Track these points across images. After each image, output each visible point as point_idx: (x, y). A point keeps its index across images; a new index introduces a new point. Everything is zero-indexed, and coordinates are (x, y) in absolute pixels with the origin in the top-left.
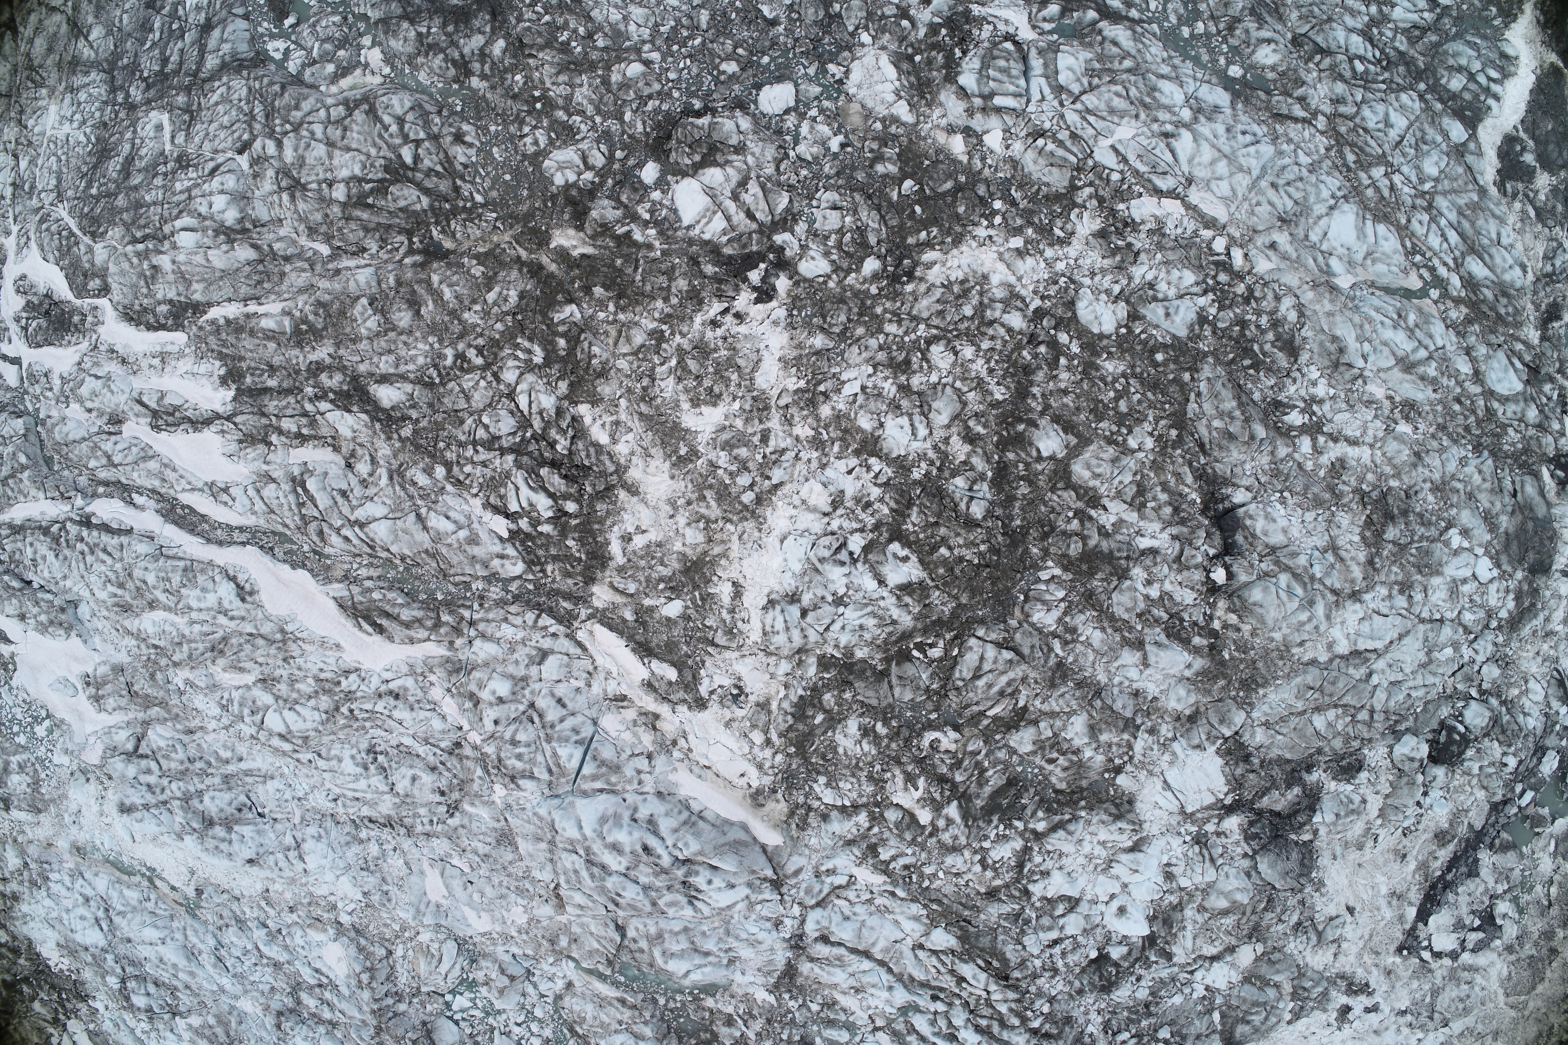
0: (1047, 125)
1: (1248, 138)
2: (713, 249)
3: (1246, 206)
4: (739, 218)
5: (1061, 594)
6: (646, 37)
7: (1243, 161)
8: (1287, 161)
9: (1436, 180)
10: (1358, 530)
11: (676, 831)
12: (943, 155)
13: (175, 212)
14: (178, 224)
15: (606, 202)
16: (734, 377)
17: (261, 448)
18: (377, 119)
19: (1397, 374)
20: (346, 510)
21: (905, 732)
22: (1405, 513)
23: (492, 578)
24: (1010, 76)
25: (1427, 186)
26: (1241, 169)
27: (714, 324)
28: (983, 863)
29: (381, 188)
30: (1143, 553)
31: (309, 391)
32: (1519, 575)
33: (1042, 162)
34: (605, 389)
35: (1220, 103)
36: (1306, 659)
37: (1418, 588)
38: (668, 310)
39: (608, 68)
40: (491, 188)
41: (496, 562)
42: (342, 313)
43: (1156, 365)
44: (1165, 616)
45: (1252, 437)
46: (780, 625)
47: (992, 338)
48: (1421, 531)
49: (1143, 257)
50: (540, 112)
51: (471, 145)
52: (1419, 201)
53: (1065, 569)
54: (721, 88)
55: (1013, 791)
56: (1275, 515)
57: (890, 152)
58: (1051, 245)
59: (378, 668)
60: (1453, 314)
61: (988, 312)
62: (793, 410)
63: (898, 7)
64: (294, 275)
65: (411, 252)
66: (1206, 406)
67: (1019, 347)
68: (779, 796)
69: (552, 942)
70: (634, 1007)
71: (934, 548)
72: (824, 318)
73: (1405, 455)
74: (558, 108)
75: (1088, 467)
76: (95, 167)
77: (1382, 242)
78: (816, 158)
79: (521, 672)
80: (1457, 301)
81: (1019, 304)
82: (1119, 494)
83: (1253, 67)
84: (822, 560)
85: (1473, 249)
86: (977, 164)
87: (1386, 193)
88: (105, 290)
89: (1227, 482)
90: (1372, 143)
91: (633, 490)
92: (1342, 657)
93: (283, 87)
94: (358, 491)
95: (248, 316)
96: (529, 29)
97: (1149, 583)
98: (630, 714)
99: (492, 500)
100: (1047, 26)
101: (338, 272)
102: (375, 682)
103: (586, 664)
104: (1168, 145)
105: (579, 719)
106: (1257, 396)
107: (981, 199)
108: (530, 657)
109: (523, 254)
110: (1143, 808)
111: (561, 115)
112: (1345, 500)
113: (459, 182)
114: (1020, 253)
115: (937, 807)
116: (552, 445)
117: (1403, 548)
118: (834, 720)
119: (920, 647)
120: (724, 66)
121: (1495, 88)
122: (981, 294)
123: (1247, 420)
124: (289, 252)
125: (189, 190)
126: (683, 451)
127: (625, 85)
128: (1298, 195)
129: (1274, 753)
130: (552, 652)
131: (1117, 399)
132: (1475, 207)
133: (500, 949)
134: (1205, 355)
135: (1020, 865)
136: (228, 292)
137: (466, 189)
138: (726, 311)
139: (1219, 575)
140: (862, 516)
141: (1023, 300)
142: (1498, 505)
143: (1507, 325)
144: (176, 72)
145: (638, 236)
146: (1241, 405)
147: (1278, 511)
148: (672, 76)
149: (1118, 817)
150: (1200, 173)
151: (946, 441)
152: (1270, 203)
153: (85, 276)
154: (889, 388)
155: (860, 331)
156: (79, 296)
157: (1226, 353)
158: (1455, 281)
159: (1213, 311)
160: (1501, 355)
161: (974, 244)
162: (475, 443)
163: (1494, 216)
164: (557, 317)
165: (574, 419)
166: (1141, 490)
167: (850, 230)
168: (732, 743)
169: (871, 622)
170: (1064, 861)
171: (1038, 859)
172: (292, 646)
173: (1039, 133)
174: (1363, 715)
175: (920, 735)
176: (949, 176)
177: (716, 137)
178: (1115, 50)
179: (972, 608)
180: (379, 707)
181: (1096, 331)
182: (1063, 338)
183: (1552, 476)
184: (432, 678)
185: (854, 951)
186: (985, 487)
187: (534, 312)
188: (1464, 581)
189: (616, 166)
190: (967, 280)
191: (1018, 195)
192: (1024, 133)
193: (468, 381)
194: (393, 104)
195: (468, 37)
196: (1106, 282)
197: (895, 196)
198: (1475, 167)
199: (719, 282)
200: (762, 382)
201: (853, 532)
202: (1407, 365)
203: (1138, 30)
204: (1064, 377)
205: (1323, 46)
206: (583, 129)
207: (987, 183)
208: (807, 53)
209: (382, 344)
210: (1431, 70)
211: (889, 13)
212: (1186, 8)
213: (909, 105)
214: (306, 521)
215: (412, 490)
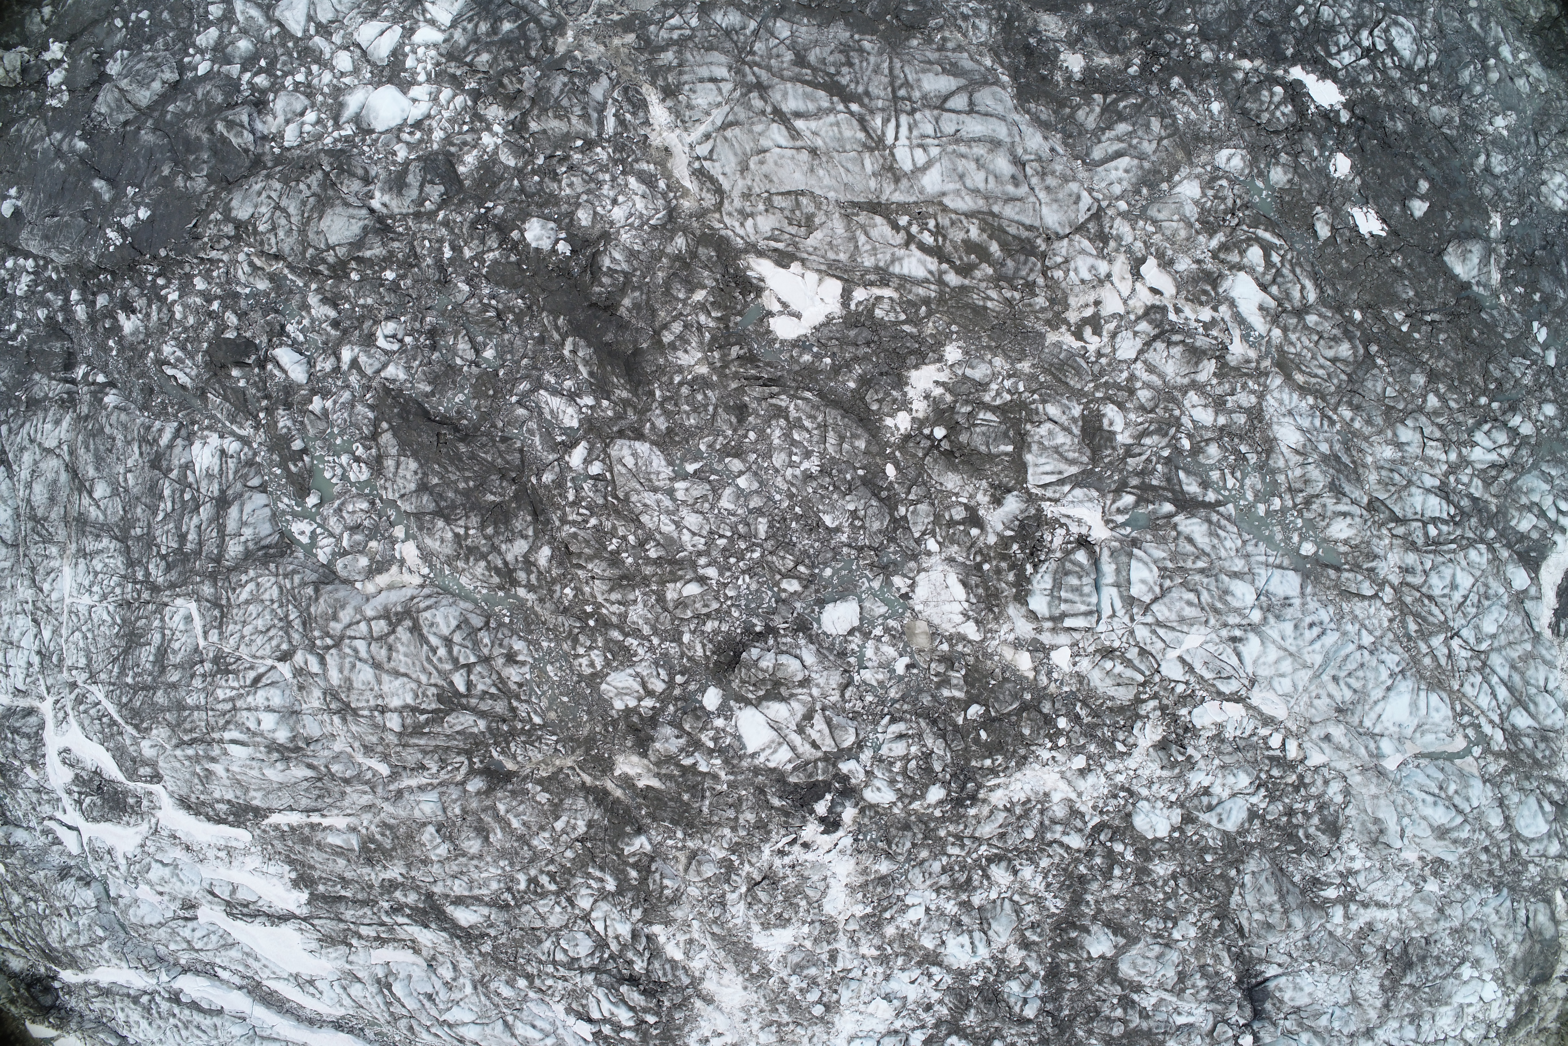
0: (1116, 644)
1: (1316, 631)
2: (778, 777)
3: (1305, 698)
4: (805, 748)
6: (701, 547)
7: (1308, 659)
8: (1349, 647)
9: (1493, 636)
10: (1378, 982)
12: (1009, 670)
13: (221, 722)
14: (227, 735)
15: (668, 731)
16: (803, 903)
17: (343, 949)
18: (423, 640)
19: (1430, 842)
20: (433, 1012)
22: (1423, 960)
24: (1082, 595)
25: (1484, 646)
26: (1305, 666)
27: (781, 853)
29: (437, 717)
30: (1179, 1028)
31: (385, 904)
32: (1521, 989)
33: (1109, 681)
35: (1291, 593)
37: (1427, 1017)
38: (736, 839)
39: (663, 583)
40: (549, 709)
42: (410, 837)
43: (1205, 863)
45: (1289, 926)
47: (1051, 855)
48: (1436, 971)
49: (1201, 764)
50: (594, 631)
51: (523, 663)
52: (1474, 664)
54: (783, 609)
56: (1302, 985)
57: (956, 676)
58: (1112, 758)
60: (1492, 769)
61: (1049, 834)
62: (860, 935)
63: (967, 507)
64: (355, 796)
65: (472, 772)
66: (1248, 899)
67: (1077, 861)
72: (889, 844)
73: (1427, 912)
74: (614, 627)
75: (1133, 966)
76: (126, 652)
77: (1433, 713)
78: (881, 683)
80: (1498, 755)
81: (1079, 823)
82: (1161, 986)
83: (1326, 540)
85: (1520, 701)
86: (1043, 680)
87: (1443, 661)
88: (156, 778)
89: (1261, 961)
90: (1436, 611)
91: (708, 1000)
93: (317, 590)
94: (443, 995)
95: (313, 827)
96: (575, 536)
99: (574, 1006)
100: (1120, 519)
101: (400, 793)
104: (1235, 650)
106: (1297, 878)
107: (1046, 716)
109: (588, 779)
111: (616, 635)
112: (1369, 959)
113: (515, 703)
114: (1083, 772)
116: (630, 964)
117: (1417, 989)
120: (784, 585)
122: (1042, 812)
123: (1286, 912)
124: (348, 774)
125: (232, 699)
126: (755, 969)
127: (682, 603)
128: (1356, 685)
131: (1166, 900)
132: (1527, 657)
134: (1252, 846)
136: (287, 801)
137: (522, 709)
138: (794, 841)
139: (1246, 1040)
140: (923, 1015)
141: (1083, 815)
142: (1511, 936)
143: (1542, 768)
144: (198, 553)
145: (703, 768)
146: (1282, 897)
147: (1306, 980)
148: (730, 593)
150: (1263, 672)
151: (1003, 951)
152: (1330, 696)
153: (134, 760)
154: (951, 908)
155: (924, 854)
156: (130, 778)
157: (1272, 843)
158: (1499, 736)
159: (1264, 806)
160: (1532, 802)
161: (1037, 767)
162: (554, 963)
163: (1544, 662)
164: (627, 849)
165: (648, 937)
166: (1182, 977)
167: (916, 757)
173: (1108, 653)
176: (1016, 696)
177: (779, 675)
178: (1189, 548)
181: (1151, 837)
182: (1119, 847)
186: (1038, 986)
187: (604, 842)
188: (1470, 1004)
189: (677, 692)
190: (1029, 800)
191: (1083, 713)
192: (1091, 649)
193: (543, 905)
194: (439, 619)
195: (510, 541)
196: (1164, 791)
197: (960, 721)
198: (1533, 614)
199: (787, 814)
200: (829, 908)
201: (914, 1029)
202: (1442, 833)
203: (1215, 517)
204: (1117, 887)
205: (1400, 515)
206: (641, 651)
207: (1053, 699)
208: (872, 565)
209: (454, 867)
210: (1502, 512)
211: (957, 517)
212: (1263, 481)
213: (977, 622)
214: (395, 1018)
215: (496, 999)
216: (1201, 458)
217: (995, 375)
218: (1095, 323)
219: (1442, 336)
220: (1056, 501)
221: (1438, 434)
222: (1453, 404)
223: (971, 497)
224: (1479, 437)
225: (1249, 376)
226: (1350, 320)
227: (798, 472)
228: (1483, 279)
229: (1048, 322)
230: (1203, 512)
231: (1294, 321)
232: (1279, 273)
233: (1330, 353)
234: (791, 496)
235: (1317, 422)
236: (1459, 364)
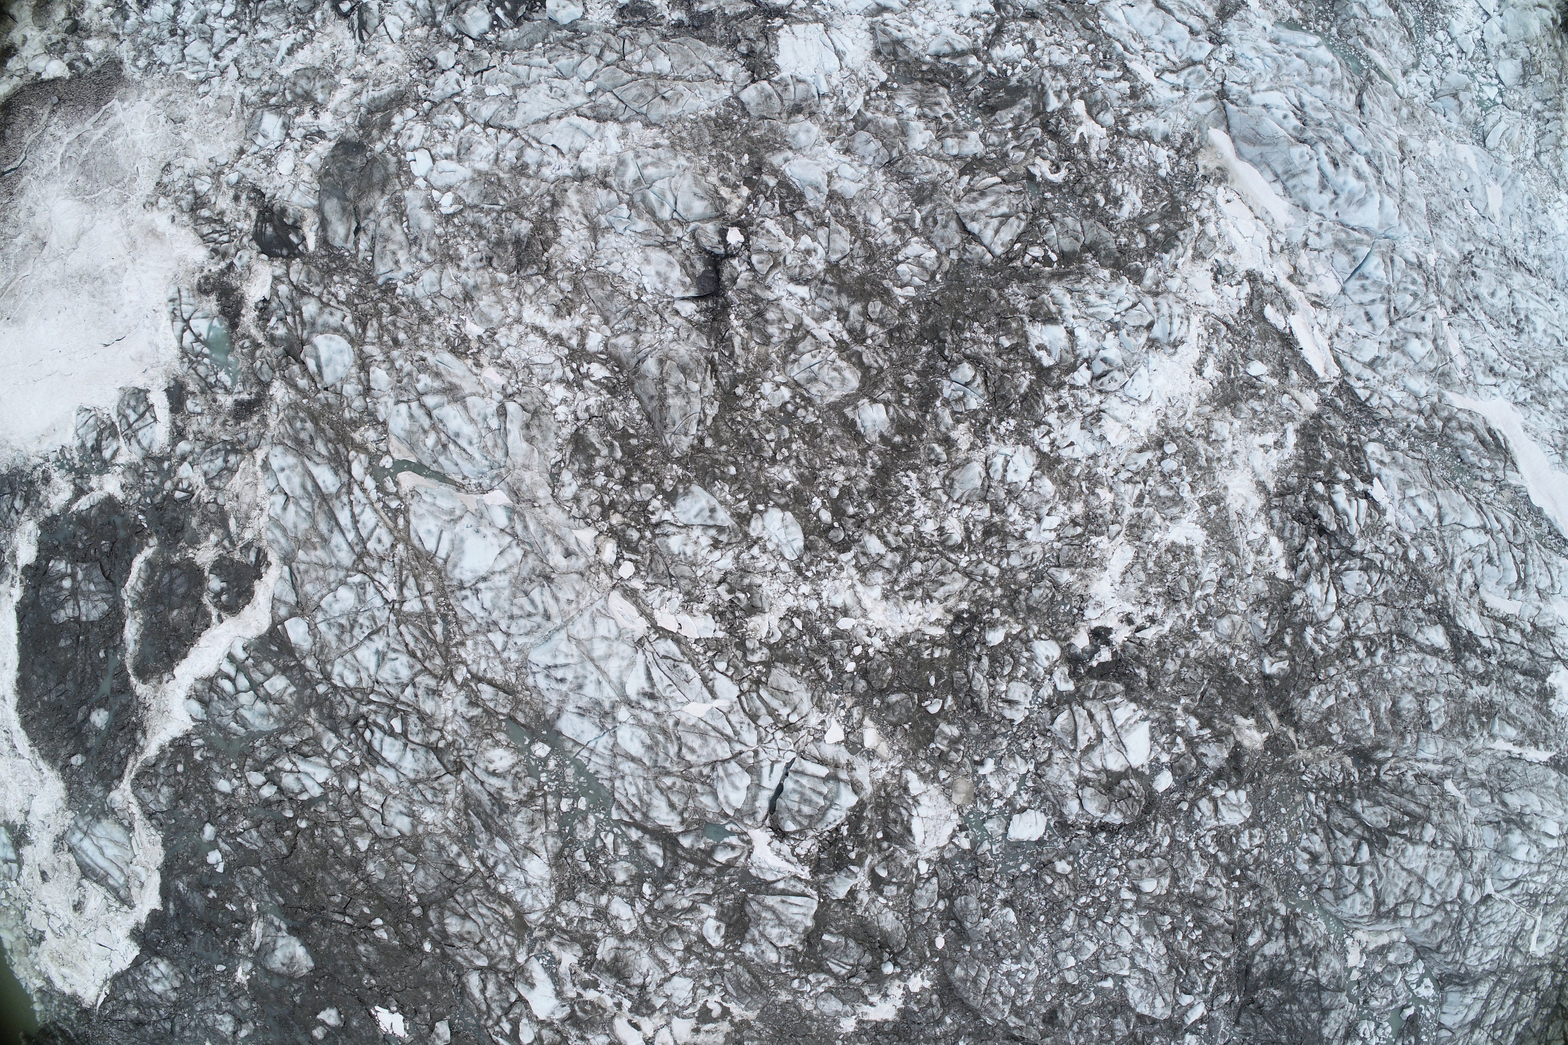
0: (779, 735)
2: (1131, 694)
3: (583, 603)
4: (1101, 716)
5: (902, 268)
6: (1125, 916)
7: (574, 651)
8: (521, 641)
9: (342, 583)
10: (563, 240)
11: (1305, 171)
12: (888, 731)
14: (1554, 845)
15: (1211, 763)
16: (1150, 564)
17: (1539, 623)
18: (1377, 894)
19: (468, 386)
20: (1493, 545)
21: (1079, 189)
22: (500, 243)
23: (1391, 447)
24: (802, 794)
25: (358, 578)
26: (579, 643)
27: (1152, 620)
28: (1032, 47)
29: (1395, 827)
30: (807, 282)
31: (1494, 661)
32: (379, 147)
33: (794, 699)
34: (1261, 586)
35: (576, 719)
36: (655, 130)
37: (506, 165)
38: (1189, 645)
39: (1169, 893)
40: (1299, 804)
41: (1387, 460)
42: (1453, 722)
43: (735, 463)
44: (799, 215)
45: (661, 362)
46: (1177, 321)
47: (898, 534)
48: (486, 221)
49: (717, 577)
50: (1238, 865)
51: (1305, 849)
52: (374, 564)
53: (887, 291)
54: (1075, 849)
55: (992, 101)
56: (655, 279)
57: (941, 745)
58: (808, 612)
59: (1500, 399)
60: (372, 435)
61: (898, 560)
62: (1110, 517)
63: (881, 893)
64: (1480, 770)
65: (1380, 763)
66: (698, 408)
67: (875, 519)
68: (1202, 172)
69: (1412, 115)
70: (1360, 34)
71: (1013, 349)
73: (485, 301)
74: (1222, 866)
75: (843, 381)
77: (435, 531)
78: (1012, 756)
79: (1395, 355)
80: (361, 448)
81: (863, 561)
82: (818, 345)
83: (518, 750)
84: (1121, 369)
85: (323, 500)
86: (856, 713)
87: (411, 582)
89: (699, 327)
90: (409, 639)
91: (1261, 486)
92: (616, 120)
93: (1438, 947)
94: (1478, 559)
95: (1522, 744)
96: (1225, 949)
97: (808, 252)
98: (1312, 288)
99: (1378, 516)
100: (734, 840)
101: (1445, 762)
102: (1506, 388)
103: (1338, 344)
104: (653, 685)
105: (1357, 298)
106: (634, 405)
107: (865, 677)
108: (1384, 366)
109: (1291, 734)
110: (866, 43)
111: (1223, 859)
112: (567, 273)
113: (1324, 817)
114: (845, 612)
115: (1064, 111)
116: (1318, 550)
117: (516, 209)
118: (1139, 222)
119: (1047, 261)
120: (1069, 869)
121: (230, 669)
122: (895, 581)
123: (662, 381)
124: (1479, 791)
126: (1213, 509)
127: (1159, 872)
128: (522, 601)
129: (715, 50)
130: (1364, 364)
131: (790, 441)
132: (305, 544)
133: (1454, 125)
134: (678, 461)
135: (999, 31)
136: (1531, 771)
137: (1320, 810)
138: (1138, 630)
139: (734, 237)
140: (1069, 401)
141: (856, 564)
142: (385, 223)
143: (309, 410)
145: (1194, 722)
146: (662, 398)
147: (650, 283)
148: (1115, 871)
149: (899, 42)
150: (626, 649)
151: (973, 446)
152: (557, 599)
154: (1014, 512)
155: (1023, 576)
157: (653, 457)
158: (357, 470)
159: (656, 503)
160: (329, 378)
161: (889, 632)
162: (1382, 571)
163: (284, 530)
164: (1285, 665)
165: (1294, 568)
166: (792, 344)
167: (1002, 677)
168: (1233, 232)
169: (1092, 298)
170: (955, 22)
171: (980, 32)
172: (1559, 441)
173: (789, 728)
174: (610, 56)
175: (1066, 182)
176: (889, 707)
177: (1105, 799)
178: (675, 799)
179: (989, 283)
180: (1506, 365)
181: (789, 515)
182: (826, 516)
183: (304, 239)
184: (1461, 375)
185: (1169, 11)
186: (947, 392)
187: (1300, 676)
188: (448, 157)
189: (1191, 795)
190: (906, 598)
191: (828, 672)
192: (803, 732)
193: (1371, 629)
194: (1358, 907)
195: (1276, 955)
196: (763, 560)
197: (950, 700)
198: (288, 587)
199: (1137, 659)
200: (1129, 553)
201: (1083, 387)
202: (453, 393)
203: (638, 816)
204: (839, 474)
205: (432, 756)
206: (1208, 840)
207: (853, 692)
208: (985, 865)
209: (1430, 685)
210: (303, 705)
211: (894, 888)
212: (573, 829)
213: (906, 790)
214: (1524, 547)
215: (1439, 545)
216: (634, 870)
217: (817, 997)
218: (705, 1015)
219: (337, 900)
220: (796, 877)
221: (365, 812)
222: (340, 833)
223: (873, 901)
224: (317, 791)
225: (560, 929)
226: (435, 943)
227: (1024, 964)
228: (272, 931)
229: (750, 1027)
230: (649, 825)
231: (501, 966)
232: (506, 1013)
233: (469, 926)
234: (1034, 941)
235: (501, 868)
236: (324, 868)
